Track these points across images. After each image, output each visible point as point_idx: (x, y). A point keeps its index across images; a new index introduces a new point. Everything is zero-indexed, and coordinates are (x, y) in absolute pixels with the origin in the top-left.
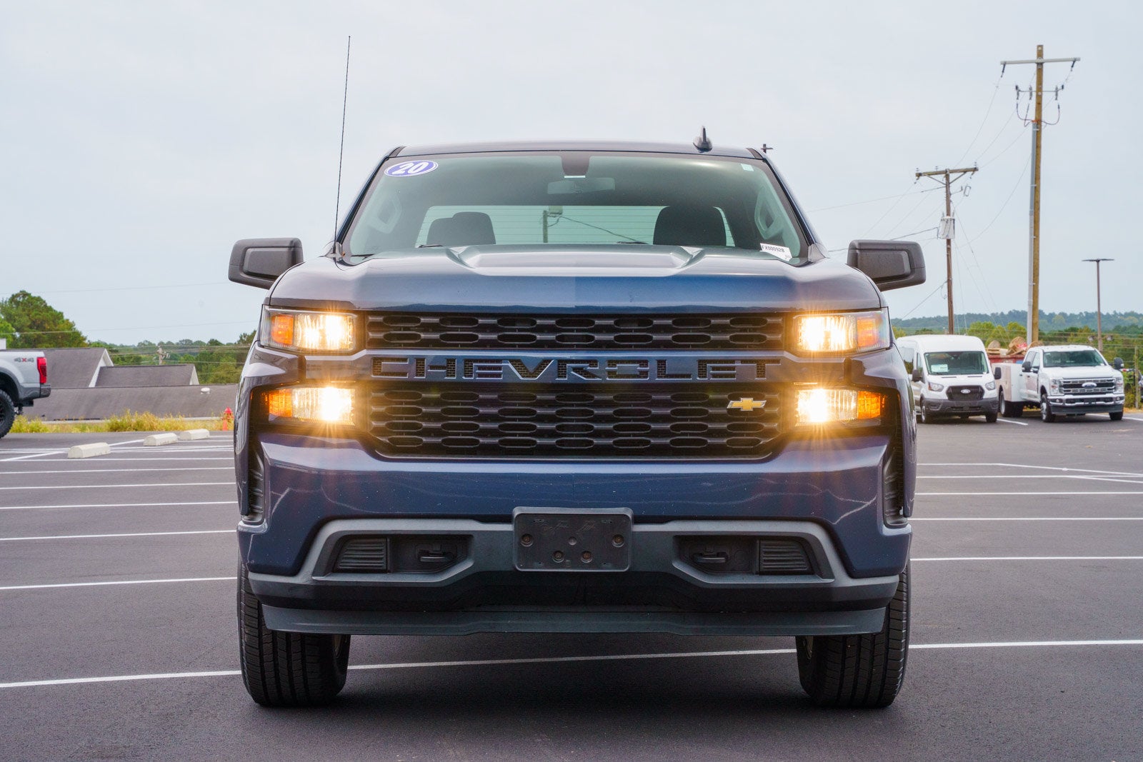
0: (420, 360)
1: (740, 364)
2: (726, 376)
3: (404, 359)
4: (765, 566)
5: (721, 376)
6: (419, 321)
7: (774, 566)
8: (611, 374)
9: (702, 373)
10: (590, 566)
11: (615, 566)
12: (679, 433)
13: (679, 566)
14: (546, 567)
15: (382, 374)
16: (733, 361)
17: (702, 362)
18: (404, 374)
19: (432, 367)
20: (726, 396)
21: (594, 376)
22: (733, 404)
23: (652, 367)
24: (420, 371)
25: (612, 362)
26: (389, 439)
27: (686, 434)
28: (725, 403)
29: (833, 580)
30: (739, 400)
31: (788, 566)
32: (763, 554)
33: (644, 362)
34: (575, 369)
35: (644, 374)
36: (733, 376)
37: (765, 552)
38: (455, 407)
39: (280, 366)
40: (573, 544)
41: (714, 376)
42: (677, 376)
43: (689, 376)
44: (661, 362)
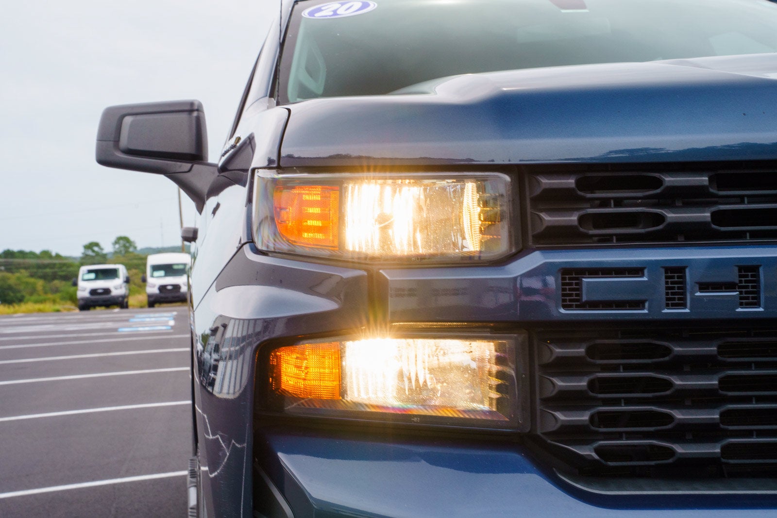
0: (675, 271)
3: (636, 270)
6: (659, 183)
15: (583, 306)
18: (639, 304)
19: (704, 287)
24: (676, 297)
26: (597, 451)
38: (743, 372)
39: (328, 296)
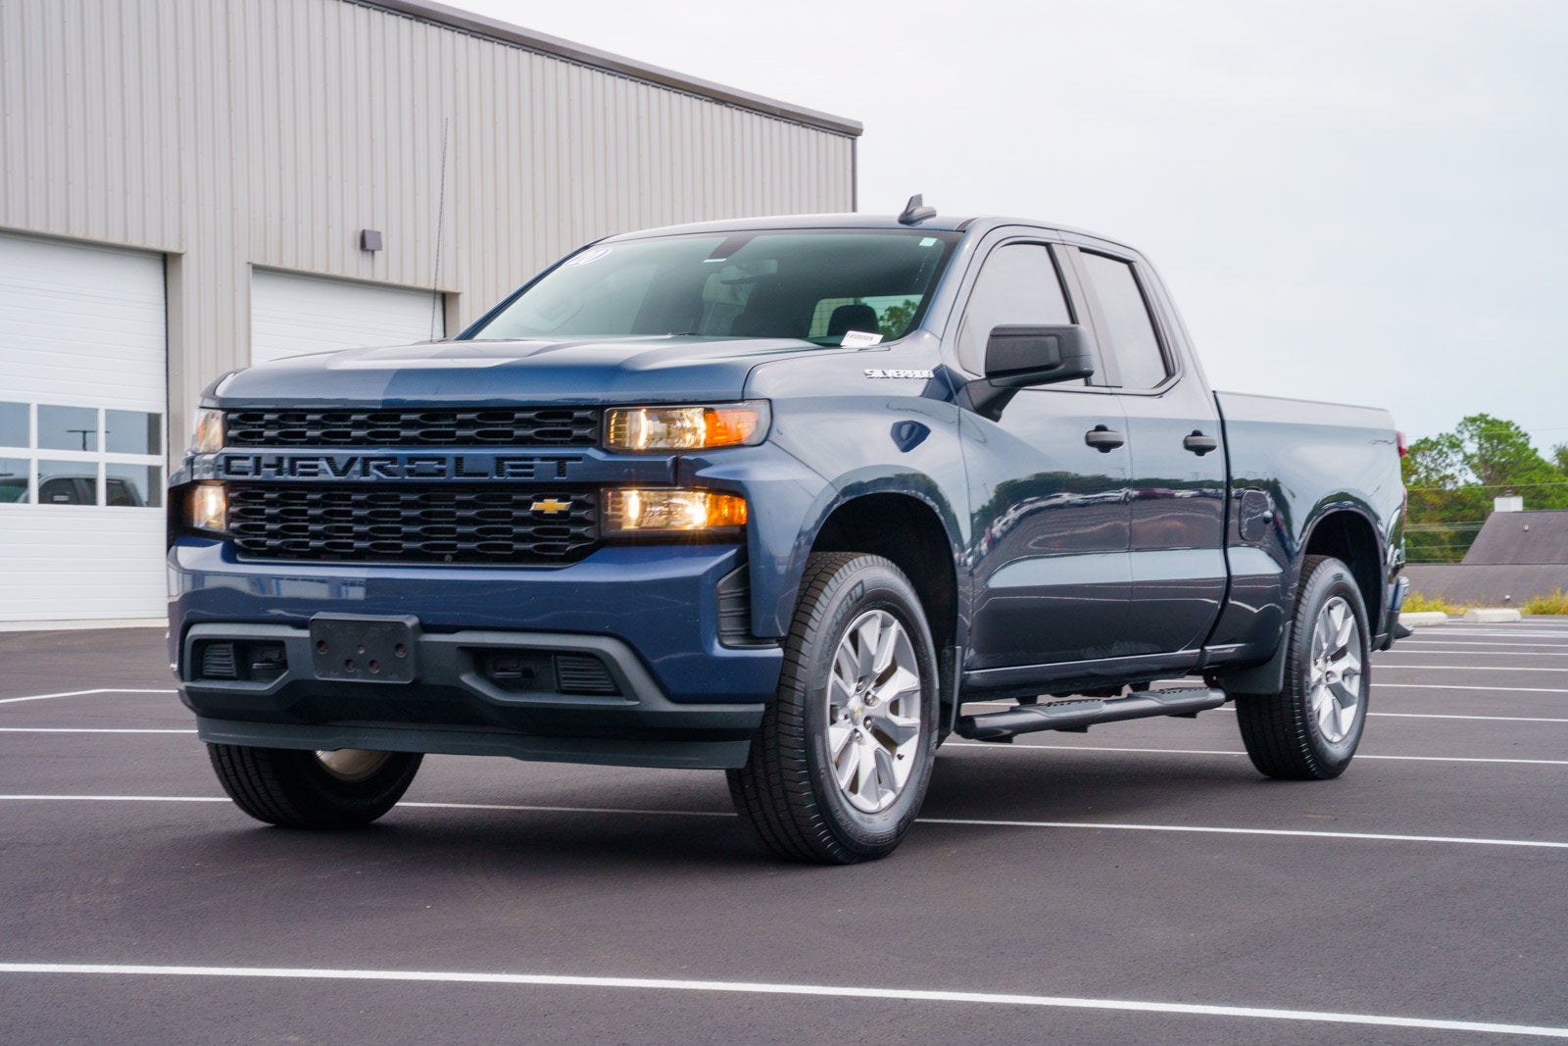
0: (258, 458)
1: (539, 462)
2: (526, 474)
3: (247, 458)
4: (565, 684)
5: (520, 475)
7: (575, 684)
8: (411, 472)
9: (499, 471)
10: (378, 676)
11: (400, 678)
12: (489, 537)
13: (468, 679)
14: (341, 676)
15: (232, 473)
16: (531, 459)
17: (500, 460)
18: (247, 473)
19: (267, 466)
20: (530, 497)
21: (395, 475)
22: (536, 506)
23: (449, 466)
24: (258, 470)
25: (412, 459)
27: (497, 539)
28: (529, 504)
29: (638, 703)
30: (542, 501)
31: (587, 685)
32: (561, 672)
33: (441, 460)
34: (378, 467)
35: (441, 472)
36: (531, 475)
37: (564, 669)
40: (361, 652)
41: (513, 474)
42: (476, 475)
43: (485, 475)
44: (459, 460)
